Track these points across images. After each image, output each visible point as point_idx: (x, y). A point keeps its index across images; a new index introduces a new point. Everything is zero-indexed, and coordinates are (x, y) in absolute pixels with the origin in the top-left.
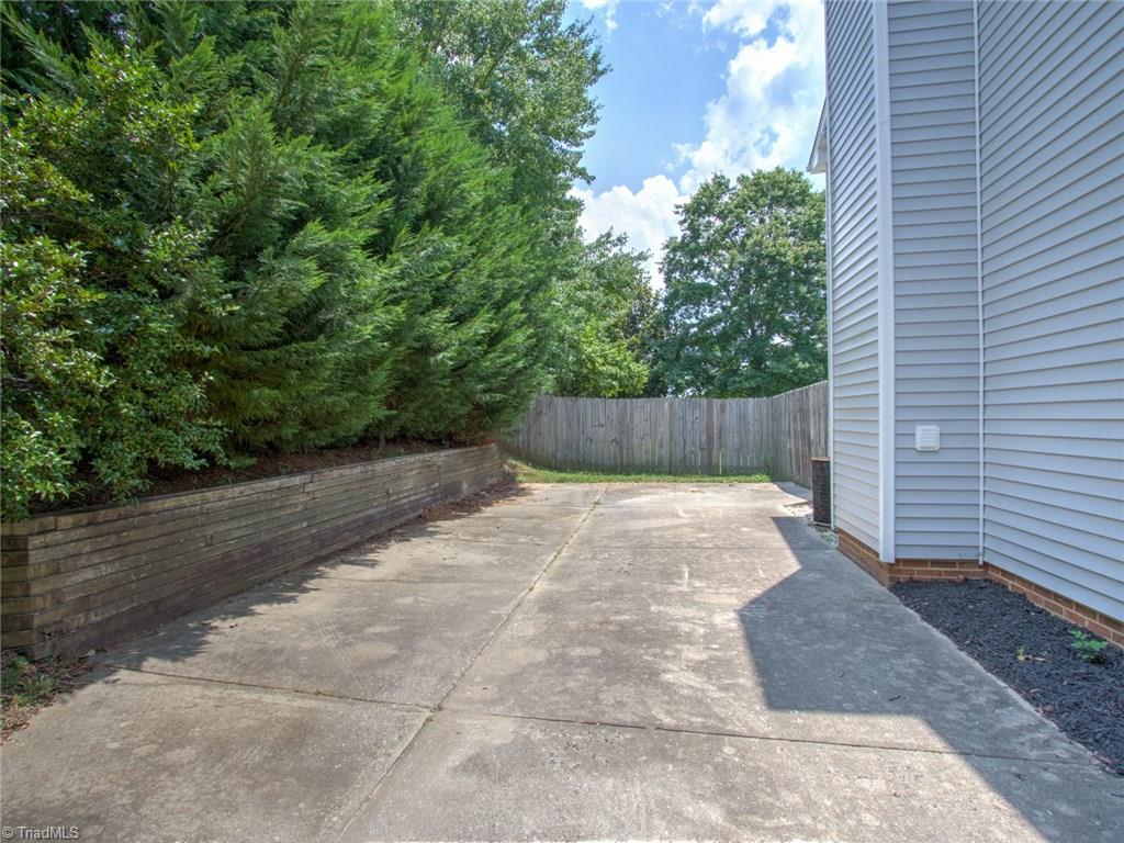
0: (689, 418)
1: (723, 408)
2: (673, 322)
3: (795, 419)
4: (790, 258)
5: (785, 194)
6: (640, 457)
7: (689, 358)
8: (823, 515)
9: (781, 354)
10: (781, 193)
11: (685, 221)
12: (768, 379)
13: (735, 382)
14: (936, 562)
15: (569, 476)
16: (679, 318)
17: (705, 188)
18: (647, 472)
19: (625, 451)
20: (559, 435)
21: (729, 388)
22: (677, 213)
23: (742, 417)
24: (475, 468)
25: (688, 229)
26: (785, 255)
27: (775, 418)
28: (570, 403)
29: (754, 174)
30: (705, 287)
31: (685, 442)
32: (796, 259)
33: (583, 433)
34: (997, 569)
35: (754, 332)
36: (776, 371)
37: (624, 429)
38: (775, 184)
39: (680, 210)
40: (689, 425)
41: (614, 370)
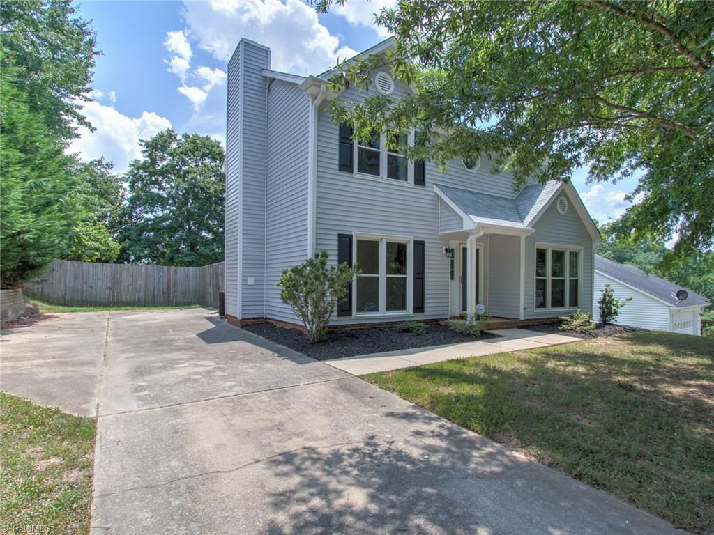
0: (157, 276)
1: (176, 271)
2: (135, 215)
3: (213, 277)
4: (212, 190)
5: (211, 152)
6: (126, 297)
7: (147, 240)
8: (222, 313)
9: (206, 243)
10: (208, 152)
11: (146, 151)
12: (199, 257)
13: (178, 257)
14: (254, 319)
15: (78, 309)
16: (139, 212)
17: (161, 135)
18: (130, 305)
19: (116, 294)
20: (68, 283)
21: (175, 261)
22: (141, 145)
23: (187, 277)
24: (12, 303)
25: (148, 156)
26: (209, 188)
27: (203, 277)
28: (76, 264)
29: (193, 135)
30: (160, 197)
31: (154, 289)
32: (215, 192)
33: (86, 283)
34: (270, 319)
35: (190, 228)
36: (204, 253)
37: (115, 281)
38: (205, 146)
39: (143, 143)
40: (157, 280)
41: (97, 245)
